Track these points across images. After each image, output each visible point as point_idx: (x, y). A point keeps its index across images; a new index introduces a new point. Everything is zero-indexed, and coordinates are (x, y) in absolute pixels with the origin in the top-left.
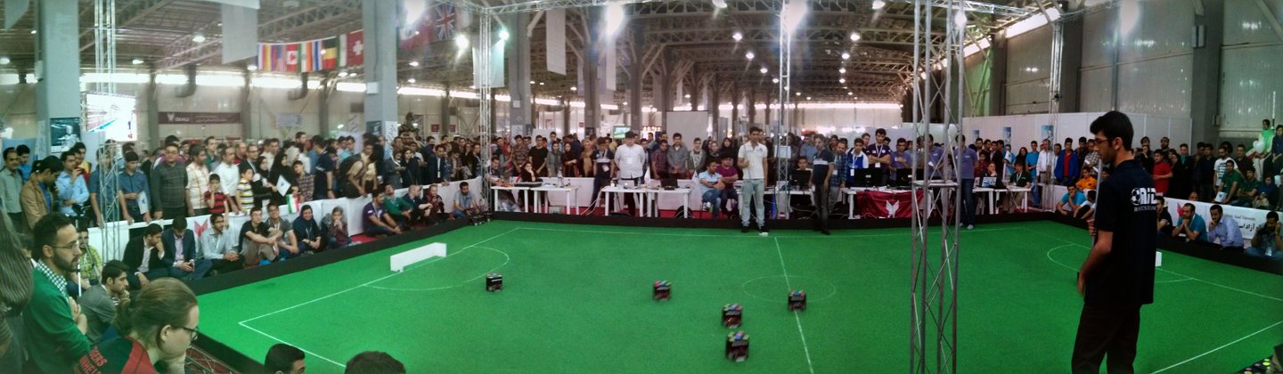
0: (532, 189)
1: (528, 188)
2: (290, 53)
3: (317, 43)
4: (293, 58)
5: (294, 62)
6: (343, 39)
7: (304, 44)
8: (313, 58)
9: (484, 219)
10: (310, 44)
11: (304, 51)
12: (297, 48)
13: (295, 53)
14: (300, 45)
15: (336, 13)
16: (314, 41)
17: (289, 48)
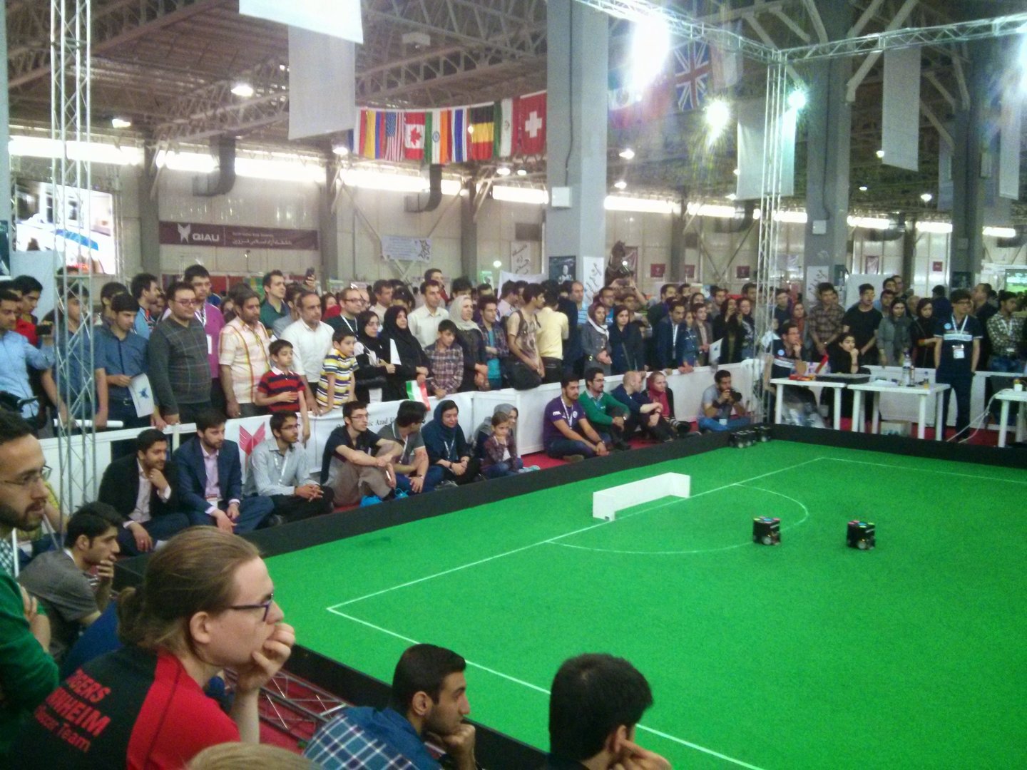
0: (851, 387)
1: (842, 385)
2: (410, 128)
3: (459, 114)
4: (415, 136)
5: (419, 145)
6: (507, 107)
7: (437, 114)
8: (453, 137)
9: (756, 437)
10: (449, 113)
11: (437, 126)
12: (424, 119)
13: (421, 129)
14: (430, 115)
15: (494, 61)
16: (454, 109)
17: (410, 119)
